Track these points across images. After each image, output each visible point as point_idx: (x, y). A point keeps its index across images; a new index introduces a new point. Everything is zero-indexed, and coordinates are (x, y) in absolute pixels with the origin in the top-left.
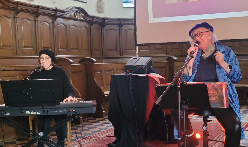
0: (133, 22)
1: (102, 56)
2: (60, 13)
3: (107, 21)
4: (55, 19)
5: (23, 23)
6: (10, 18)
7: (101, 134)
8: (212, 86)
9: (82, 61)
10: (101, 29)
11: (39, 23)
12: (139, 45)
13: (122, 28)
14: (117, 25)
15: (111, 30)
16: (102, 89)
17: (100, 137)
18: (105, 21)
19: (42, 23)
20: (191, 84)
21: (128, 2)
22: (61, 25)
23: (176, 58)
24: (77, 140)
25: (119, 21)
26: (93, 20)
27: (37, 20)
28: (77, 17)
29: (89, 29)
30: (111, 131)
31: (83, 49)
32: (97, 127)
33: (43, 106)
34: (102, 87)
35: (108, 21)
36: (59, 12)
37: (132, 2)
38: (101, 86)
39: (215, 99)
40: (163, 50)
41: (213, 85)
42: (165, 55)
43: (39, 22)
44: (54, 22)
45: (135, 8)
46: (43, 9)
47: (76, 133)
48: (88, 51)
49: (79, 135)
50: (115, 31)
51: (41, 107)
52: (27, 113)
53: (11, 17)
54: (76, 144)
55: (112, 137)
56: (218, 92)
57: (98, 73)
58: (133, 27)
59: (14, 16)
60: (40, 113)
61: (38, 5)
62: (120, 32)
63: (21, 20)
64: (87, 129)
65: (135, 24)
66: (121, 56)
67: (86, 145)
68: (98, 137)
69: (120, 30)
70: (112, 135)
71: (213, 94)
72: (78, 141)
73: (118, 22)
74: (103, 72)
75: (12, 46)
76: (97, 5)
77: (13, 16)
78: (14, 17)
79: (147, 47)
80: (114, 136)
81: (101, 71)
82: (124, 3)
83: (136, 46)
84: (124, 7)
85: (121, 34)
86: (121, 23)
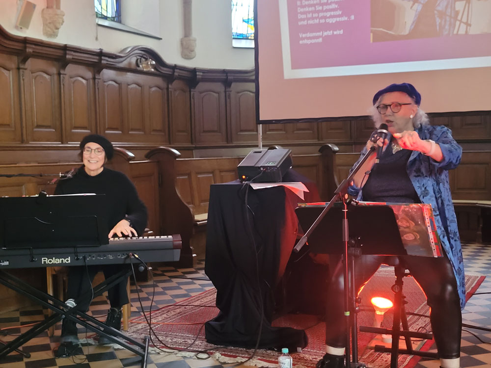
0: (253, 77)
1: (192, 143)
2: (109, 60)
3: (201, 74)
4: (99, 72)
5: (35, 79)
6: (9, 70)
7: (189, 301)
9: (152, 153)
10: (188, 90)
11: (66, 80)
12: (265, 122)
13: (231, 90)
14: (220, 84)
15: (209, 92)
16: (191, 210)
17: (187, 307)
18: (196, 75)
19: (73, 80)
21: (242, 37)
22: (111, 82)
23: (336, 148)
24: (142, 313)
25: (225, 75)
26: (174, 72)
27: (63, 74)
28: (142, 67)
29: (165, 91)
30: (210, 295)
31: (154, 130)
32: (182, 286)
33: (74, 247)
34: (190, 206)
35: (202, 76)
36: (107, 58)
37: (250, 38)
38: (189, 203)
40: (311, 132)
42: (315, 141)
43: (67, 77)
44: (96, 77)
45: (256, 49)
46: (75, 51)
47: (140, 300)
48: (163, 134)
49: (146, 304)
50: (216, 95)
51: (72, 250)
52: (43, 261)
53: (12, 69)
54: (140, 322)
55: (211, 308)
57: (183, 179)
58: (252, 85)
59: (18, 65)
60: (69, 262)
61: (66, 45)
62: (227, 97)
63: (32, 73)
64: (162, 290)
65: (256, 81)
66: (228, 143)
67: (159, 324)
68: (183, 307)
69: (227, 93)
70: (211, 303)
72: (145, 315)
73: (223, 76)
74: (193, 176)
75: (13, 125)
76: (182, 44)
77: (17, 67)
78: (19, 69)
79: (279, 126)
80: (215, 305)
81: (189, 175)
82: (234, 38)
83: (259, 125)
84: (235, 46)
85: (229, 100)
86: (229, 78)
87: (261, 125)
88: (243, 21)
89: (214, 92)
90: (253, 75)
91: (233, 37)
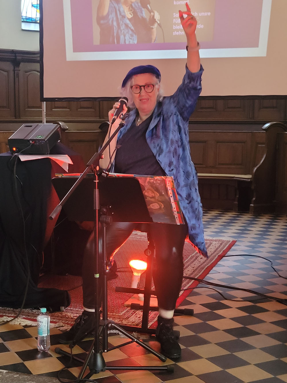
8: (149, 182)
12: (48, 100)
13: (20, 68)
14: (9, 63)
20: (114, 176)
21: (31, 21)
25: (14, 55)
37: (36, 22)
39: (159, 207)
40: (94, 110)
41: (151, 181)
42: (97, 119)
45: (41, 32)
50: (5, 73)
56: (161, 194)
58: (37, 66)
62: (16, 76)
65: (41, 62)
66: (16, 119)
69: (16, 71)
71: (153, 197)
73: (12, 56)
79: (65, 104)
82: (23, 22)
83: (43, 102)
84: (23, 29)
85: (17, 78)
86: (17, 58)
87: (45, 102)
88: (32, 6)
89: (3, 71)
90: (38, 57)
91: (22, 20)
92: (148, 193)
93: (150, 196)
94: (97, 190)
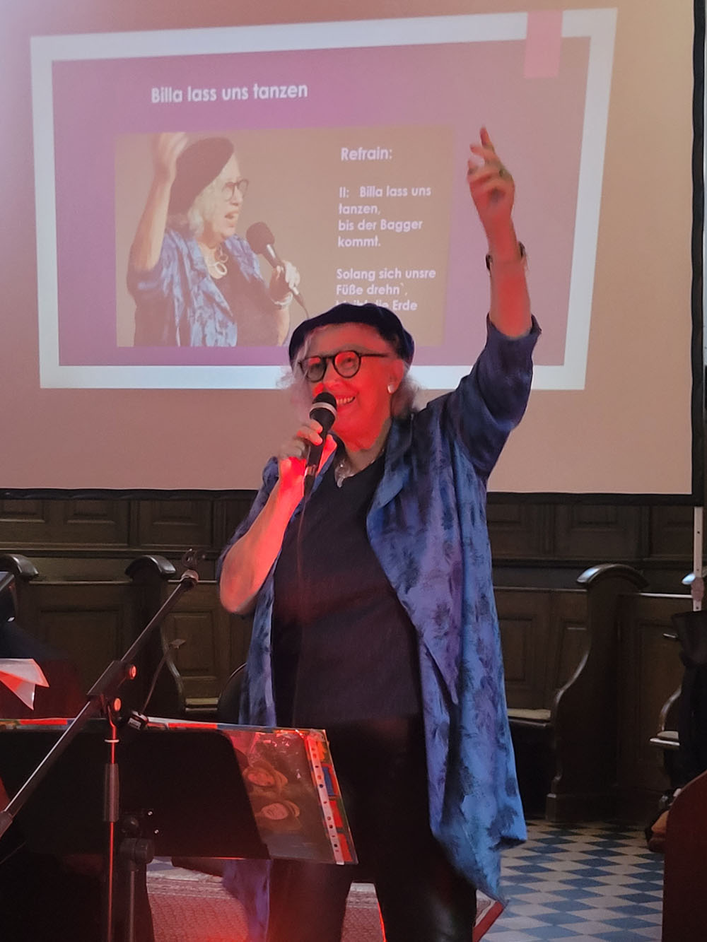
8: (260, 746)
23: (169, 568)
39: (287, 815)
40: (113, 522)
41: (265, 742)
92: (256, 775)
93: (263, 784)
94: (113, 766)
